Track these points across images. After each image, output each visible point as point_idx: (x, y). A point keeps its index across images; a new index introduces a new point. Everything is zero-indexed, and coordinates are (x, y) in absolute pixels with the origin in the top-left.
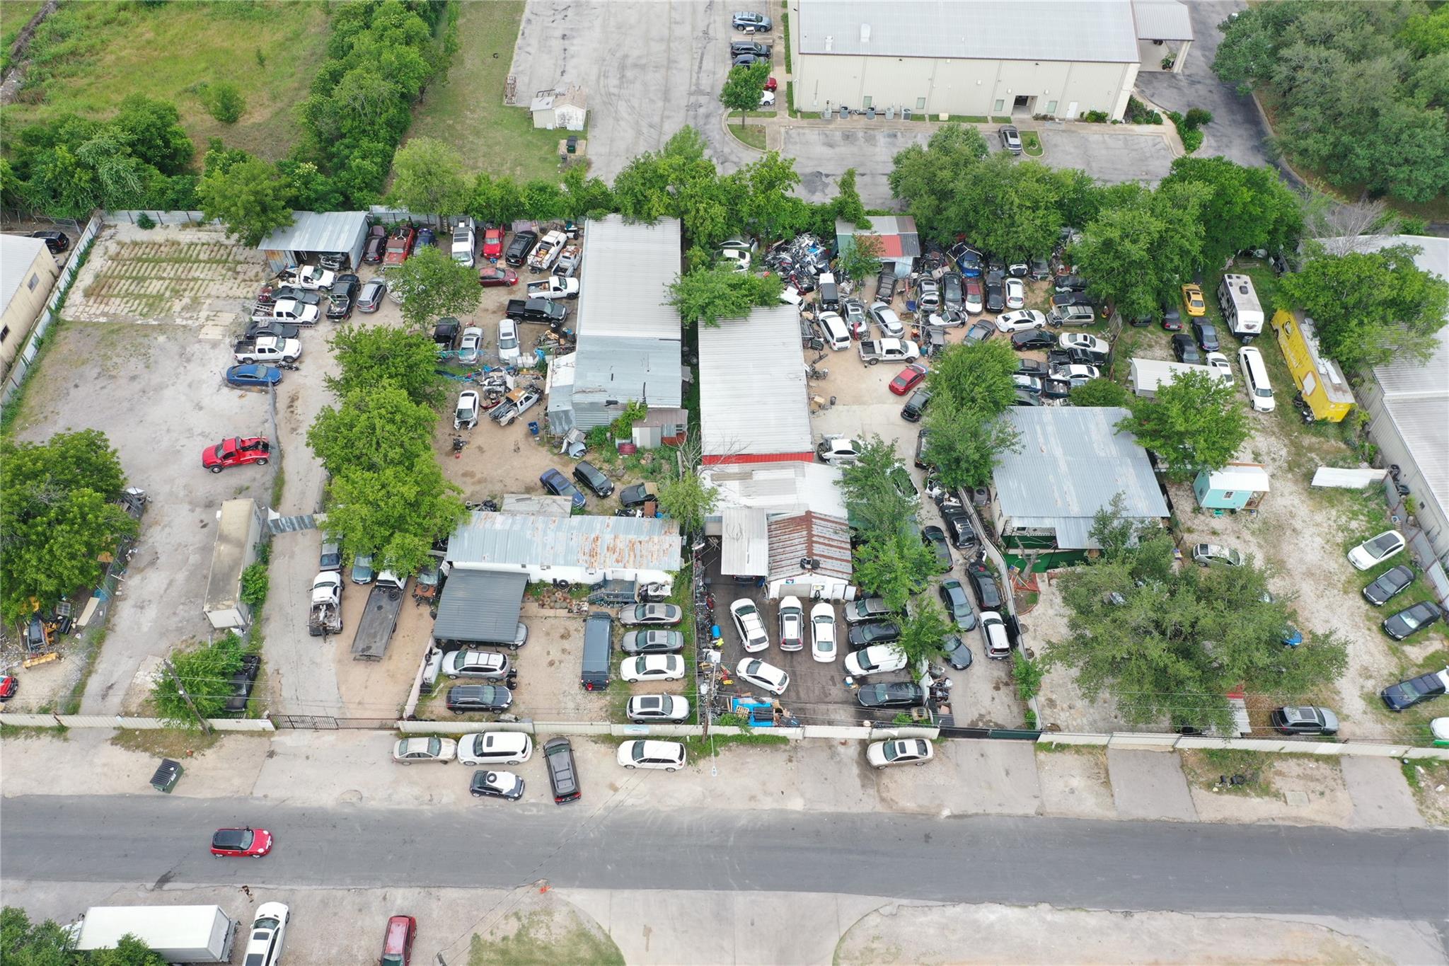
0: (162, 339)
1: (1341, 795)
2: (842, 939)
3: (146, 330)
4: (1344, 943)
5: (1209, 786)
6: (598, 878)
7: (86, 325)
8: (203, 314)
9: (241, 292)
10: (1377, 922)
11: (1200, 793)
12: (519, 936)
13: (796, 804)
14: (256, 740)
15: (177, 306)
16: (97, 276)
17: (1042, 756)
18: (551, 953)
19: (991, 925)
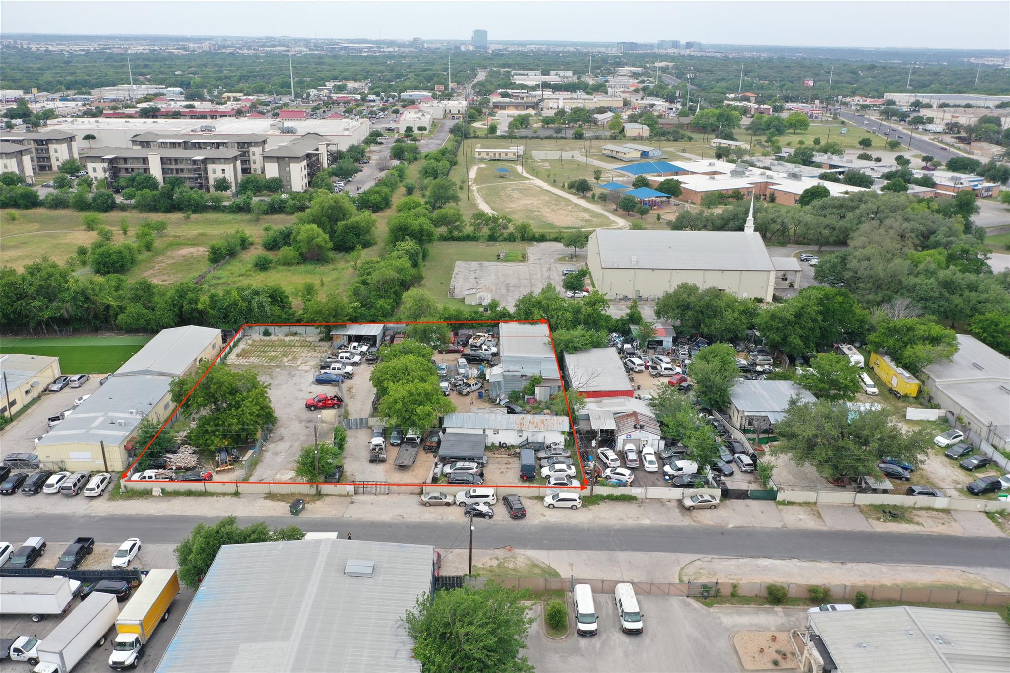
0: (278, 370)
1: (953, 523)
2: (682, 569)
3: (270, 368)
4: (972, 576)
5: (879, 519)
6: (539, 546)
7: (238, 365)
8: (299, 362)
9: (319, 355)
10: (989, 569)
11: (874, 522)
12: (499, 566)
13: (646, 522)
14: (343, 499)
15: (285, 360)
16: (243, 350)
17: (780, 507)
18: (518, 572)
19: (766, 566)
